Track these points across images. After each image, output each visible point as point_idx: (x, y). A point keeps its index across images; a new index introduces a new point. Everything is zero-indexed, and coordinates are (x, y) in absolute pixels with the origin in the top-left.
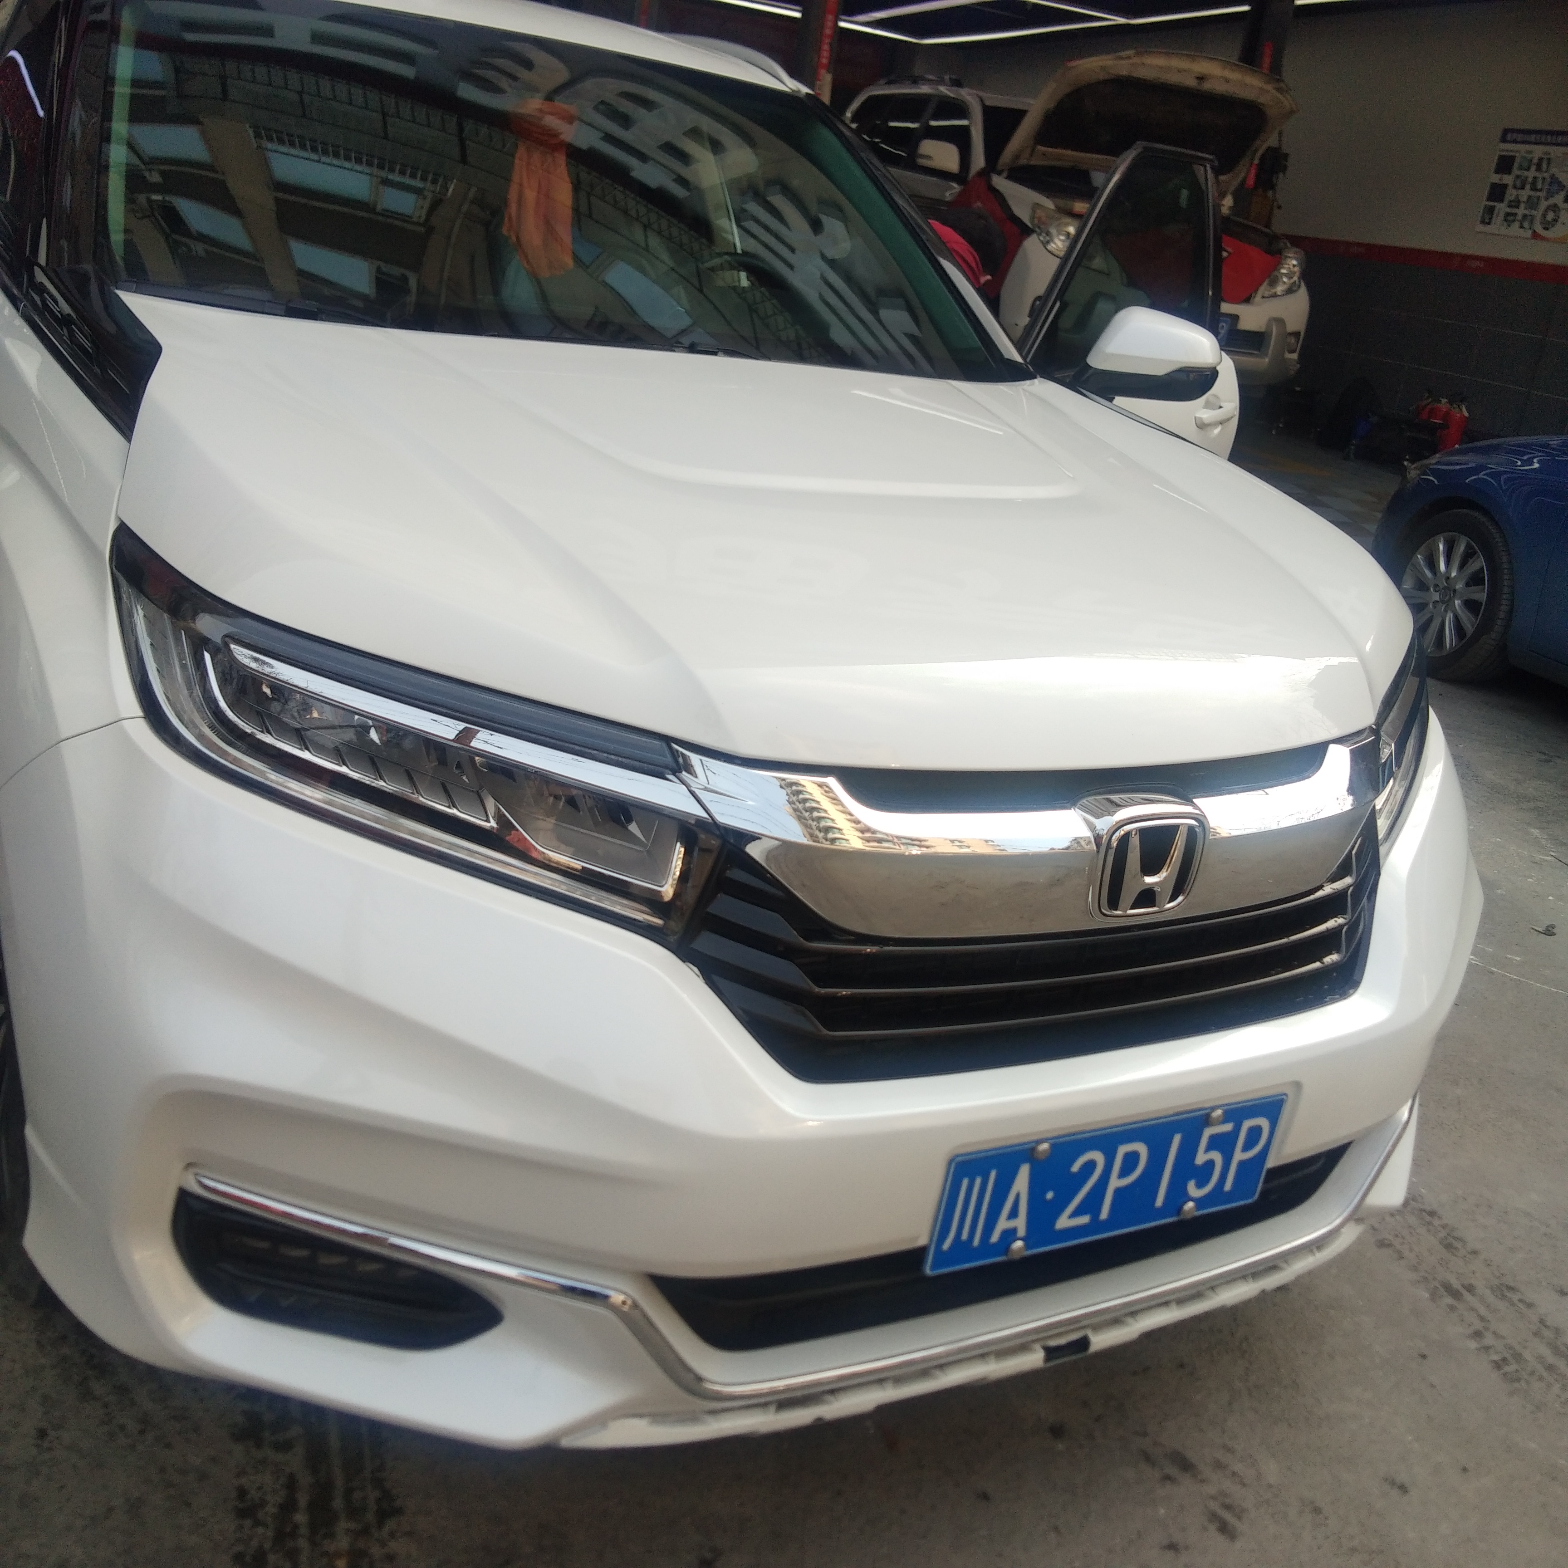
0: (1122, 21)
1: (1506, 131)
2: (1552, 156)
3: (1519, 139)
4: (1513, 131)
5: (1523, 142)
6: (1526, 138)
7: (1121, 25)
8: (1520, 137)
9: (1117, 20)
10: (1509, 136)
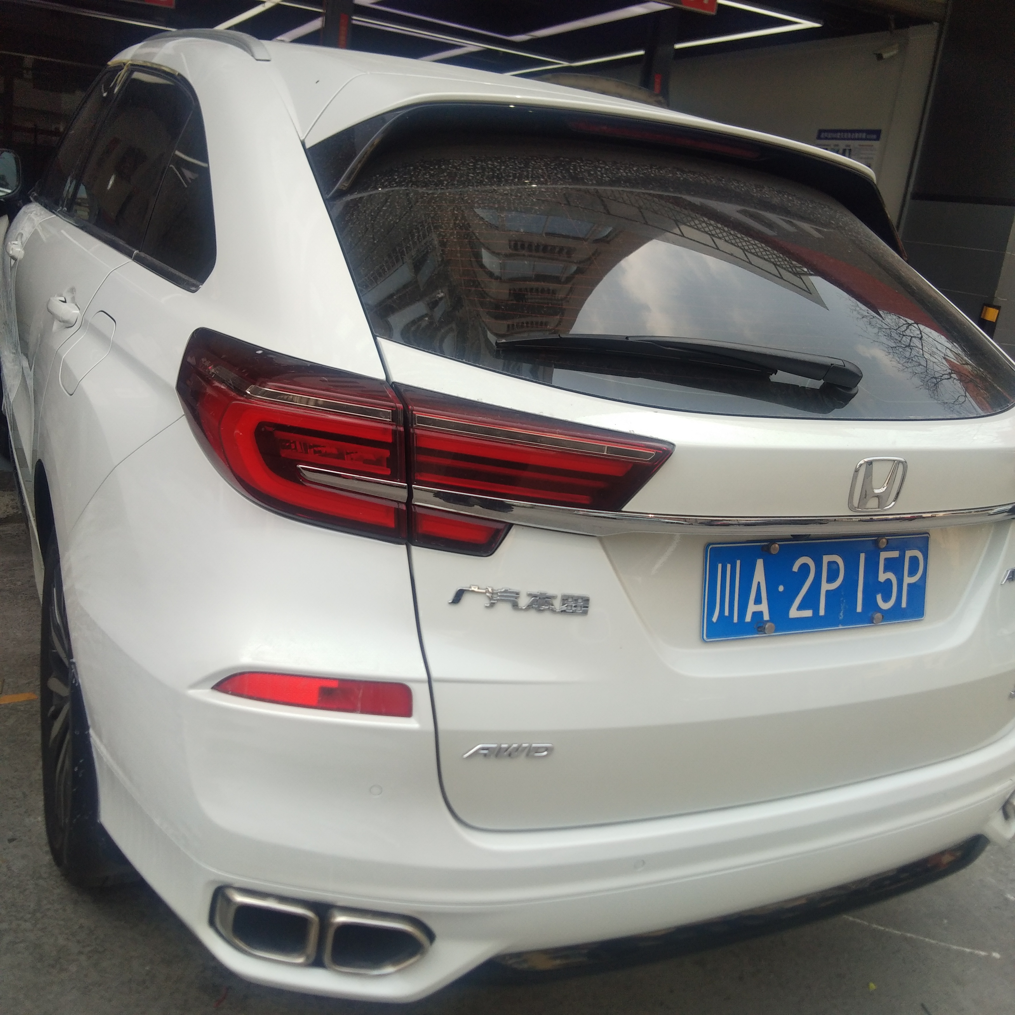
0: (566, 64)
1: (820, 132)
2: (851, 148)
3: (829, 137)
4: (825, 131)
5: (833, 139)
6: (834, 135)
7: (565, 67)
8: (830, 135)
9: (563, 64)
10: (823, 135)
